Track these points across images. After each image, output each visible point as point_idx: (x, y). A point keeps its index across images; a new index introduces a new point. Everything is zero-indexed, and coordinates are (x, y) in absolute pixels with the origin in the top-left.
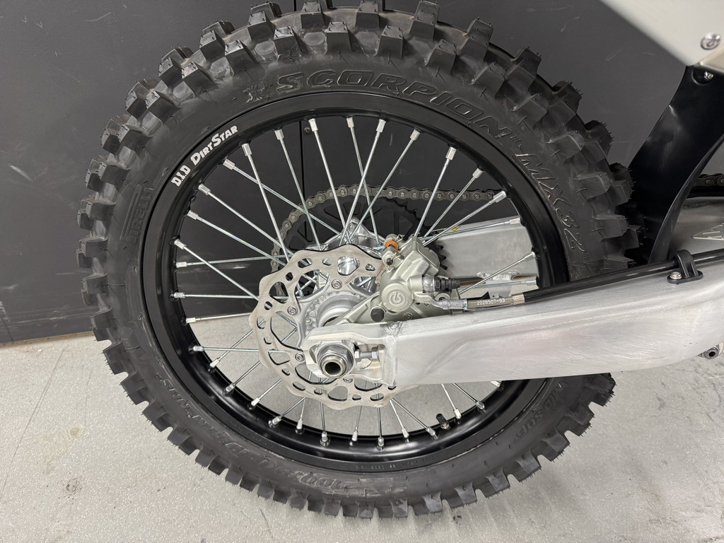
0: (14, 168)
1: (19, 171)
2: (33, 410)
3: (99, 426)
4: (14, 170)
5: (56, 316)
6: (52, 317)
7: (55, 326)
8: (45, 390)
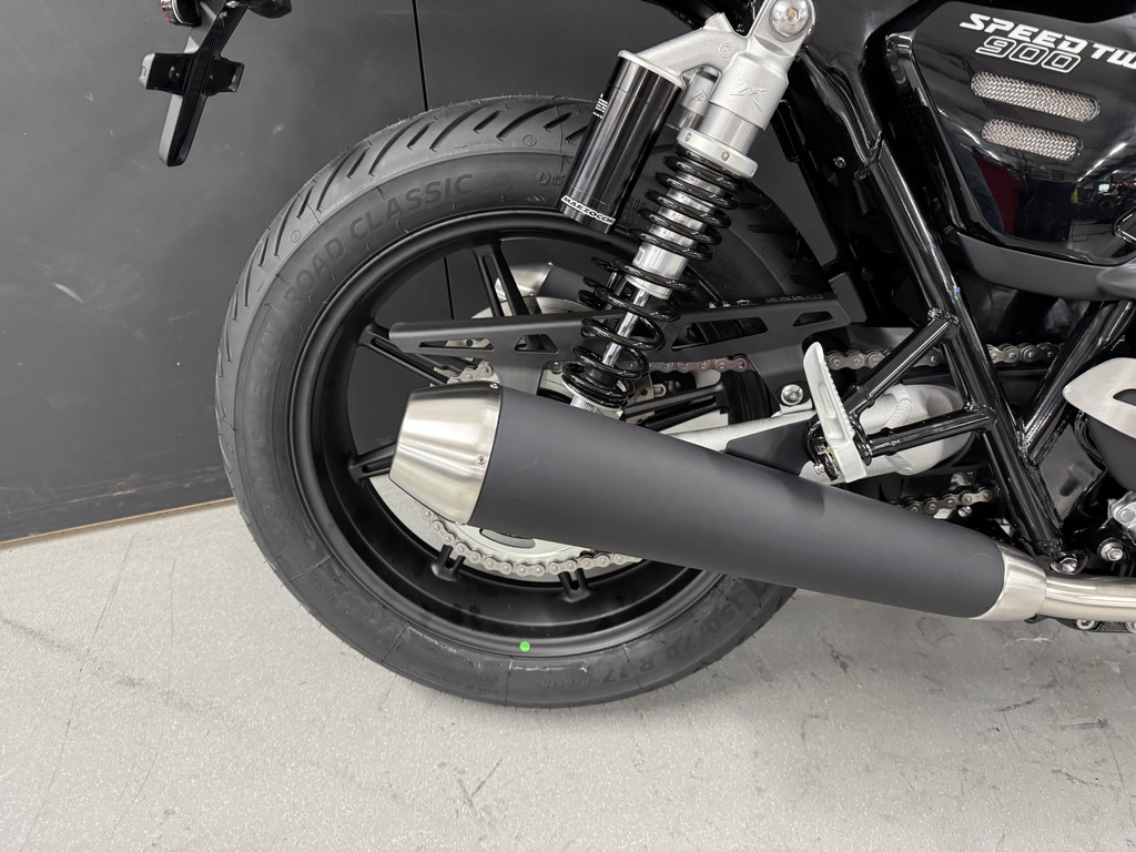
0: (60, 287)
1: (67, 290)
2: (100, 614)
3: (192, 628)
4: (60, 291)
5: (121, 488)
6: (116, 491)
7: (121, 504)
8: (114, 589)
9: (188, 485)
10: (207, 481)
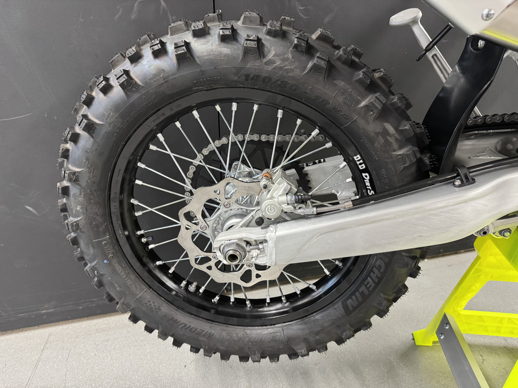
9: (81, 308)
10: (91, 306)
